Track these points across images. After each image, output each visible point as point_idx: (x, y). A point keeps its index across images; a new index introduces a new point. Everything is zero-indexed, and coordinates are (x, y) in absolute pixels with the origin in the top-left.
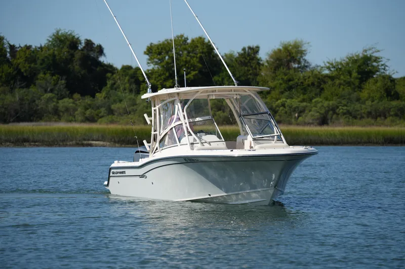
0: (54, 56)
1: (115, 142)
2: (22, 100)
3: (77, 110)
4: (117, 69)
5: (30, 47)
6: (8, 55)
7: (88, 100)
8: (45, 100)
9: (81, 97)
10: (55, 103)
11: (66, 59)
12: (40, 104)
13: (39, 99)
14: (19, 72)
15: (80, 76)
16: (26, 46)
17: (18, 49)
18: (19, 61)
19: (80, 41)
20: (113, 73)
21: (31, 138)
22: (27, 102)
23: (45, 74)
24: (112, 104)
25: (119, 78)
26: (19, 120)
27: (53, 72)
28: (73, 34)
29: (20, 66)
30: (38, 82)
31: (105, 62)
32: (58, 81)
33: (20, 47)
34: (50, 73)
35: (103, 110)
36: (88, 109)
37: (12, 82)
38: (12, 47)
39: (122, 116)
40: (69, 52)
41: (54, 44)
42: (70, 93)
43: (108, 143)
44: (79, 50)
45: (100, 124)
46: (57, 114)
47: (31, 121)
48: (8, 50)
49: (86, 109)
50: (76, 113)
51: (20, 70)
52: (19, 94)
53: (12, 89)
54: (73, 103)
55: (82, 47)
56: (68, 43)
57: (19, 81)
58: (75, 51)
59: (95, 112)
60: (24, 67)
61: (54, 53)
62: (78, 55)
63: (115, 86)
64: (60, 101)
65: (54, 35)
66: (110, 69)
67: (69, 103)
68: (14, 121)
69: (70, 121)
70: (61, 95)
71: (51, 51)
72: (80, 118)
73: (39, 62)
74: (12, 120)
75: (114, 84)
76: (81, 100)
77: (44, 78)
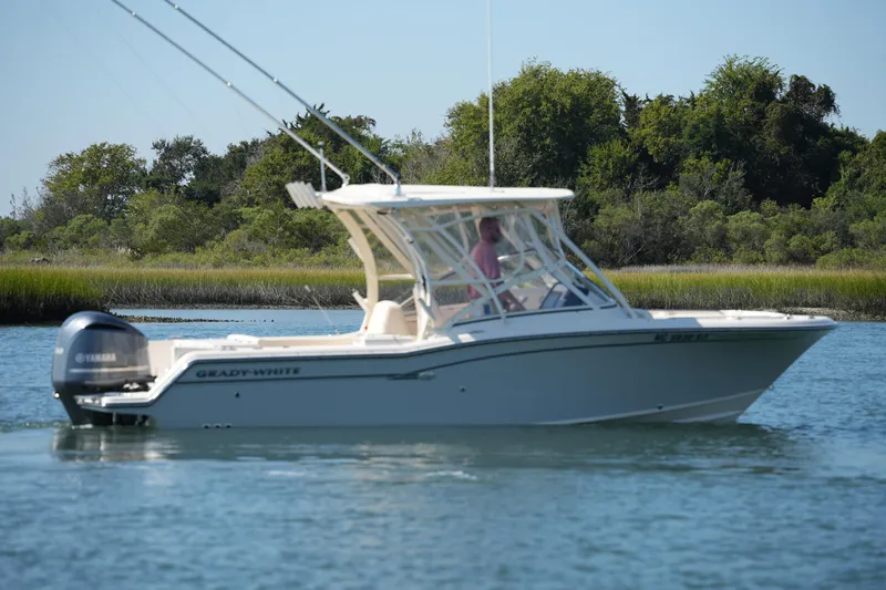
0: (720, 116)
1: (859, 309)
2: (648, 215)
3: (768, 237)
4: (862, 141)
5: (669, 98)
6: (623, 119)
7: (794, 214)
8: (701, 219)
9: (777, 208)
10: (718, 222)
11: (747, 122)
12: (689, 225)
13: (685, 213)
14: (644, 155)
15: (778, 159)
16: (660, 97)
17: (644, 106)
18: (644, 132)
19: (780, 80)
20: (855, 152)
21: (667, 298)
22: (660, 221)
23: (699, 157)
24: (853, 222)
25: (870, 162)
26: (643, 259)
27: (715, 153)
28: (766, 66)
29: (648, 142)
30: (683, 176)
31: (838, 127)
32: (728, 171)
33: (648, 100)
34: (709, 156)
35: (829, 236)
36: (794, 234)
37: (629, 177)
38: (631, 102)
39: (876, 249)
40: (753, 106)
41: (721, 91)
42: (753, 199)
43: (842, 312)
44: (778, 101)
45: (823, 267)
46: (723, 246)
47: (668, 262)
48: (623, 108)
49: (791, 234)
50: (768, 242)
51: (646, 150)
52: (643, 201)
53: (628, 192)
54: (762, 221)
55: (783, 94)
56: (752, 86)
57: (643, 175)
58: (767, 104)
59: (810, 241)
60: (655, 144)
61: (719, 110)
62: (774, 113)
63: (859, 180)
64: (730, 217)
65: (721, 70)
66: (849, 141)
67: (753, 221)
68: (631, 263)
69: (754, 262)
70: (734, 204)
71: (714, 106)
72: (775, 256)
73: (686, 131)
74: (626, 261)
75: (858, 175)
76: (779, 214)
77: (696, 168)
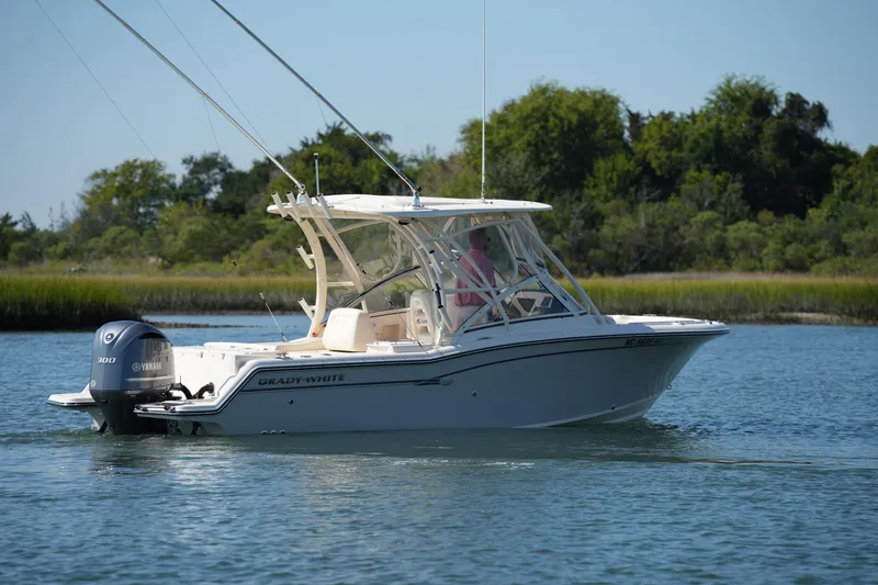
0: (719, 131)
1: (851, 314)
2: (650, 226)
3: (765, 246)
4: (854, 155)
5: (671, 115)
6: (627, 134)
7: (790, 224)
8: (698, 225)
9: (774, 219)
10: (718, 232)
11: (745, 137)
12: (690, 235)
13: (686, 223)
14: (647, 168)
15: (774, 172)
16: (662, 113)
17: (646, 122)
18: (647, 146)
19: (776, 97)
20: (847, 165)
21: (670, 306)
22: (662, 231)
23: (699, 170)
24: (845, 231)
25: (862, 176)
26: (646, 267)
27: (715, 166)
28: (762, 84)
29: (650, 157)
30: (685, 187)
31: (831, 142)
32: (727, 184)
33: (651, 116)
34: (709, 169)
35: (823, 245)
36: (790, 243)
37: (632, 190)
38: (634, 118)
39: (866, 257)
40: (751, 121)
41: (719, 108)
42: (751, 210)
43: (836, 318)
44: (774, 117)
45: (817, 274)
46: (723, 255)
47: (669, 269)
48: (627, 124)
49: (787, 243)
50: (765, 251)
51: (649, 164)
52: (646, 212)
53: (632, 204)
54: (759, 231)
55: (779, 110)
56: (749, 103)
57: (647, 187)
58: (764, 120)
59: (804, 251)
60: (658, 158)
61: (718, 126)
62: (770, 128)
63: (851, 192)
64: (730, 228)
65: (720, 88)
66: (842, 155)
67: (751, 231)
68: (635, 271)
69: (752, 270)
70: (733, 214)
71: (713, 122)
72: (772, 263)
73: (687, 146)
74: (631, 268)
75: (851, 187)
76: (775, 224)
77: (697, 180)
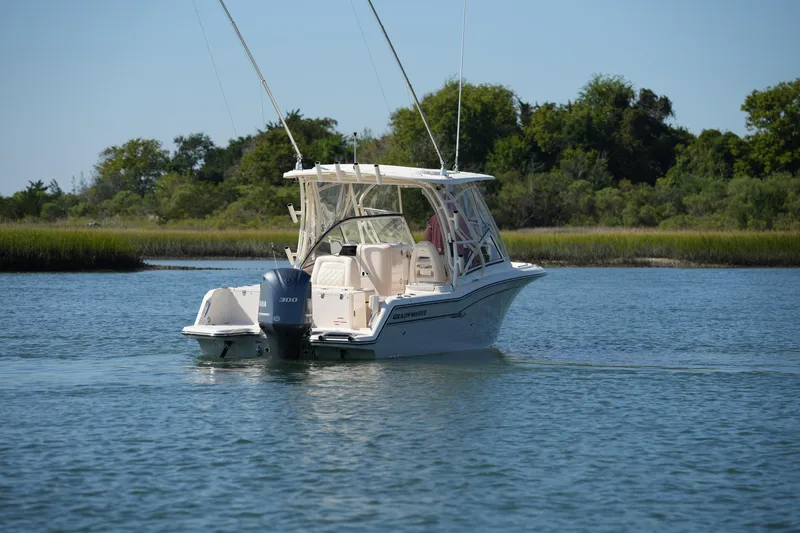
0: (589, 118)
1: (689, 259)
2: (538, 191)
3: (625, 206)
4: (692, 137)
5: (553, 105)
6: (519, 120)
7: (644, 190)
8: (573, 190)
9: (631, 186)
10: (589, 196)
11: (609, 123)
12: (567, 198)
13: (565, 189)
14: (535, 148)
15: (631, 150)
16: (546, 104)
17: (534, 111)
18: (534, 130)
19: (632, 92)
20: (687, 145)
21: (552, 253)
22: (546, 195)
23: (574, 148)
24: (685, 195)
25: (697, 152)
26: (534, 223)
27: (586, 145)
28: (622, 82)
29: (536, 137)
30: (563, 162)
31: (675, 127)
32: (595, 158)
33: (537, 106)
34: (582, 147)
35: (668, 205)
36: (643, 204)
37: (524, 163)
38: (525, 107)
39: (701, 215)
40: (613, 111)
41: (590, 100)
42: (614, 179)
43: (677, 261)
44: (631, 108)
45: (664, 229)
46: (592, 213)
47: (552, 225)
48: (519, 112)
49: (641, 204)
50: (624, 211)
51: (536, 143)
52: (533, 181)
53: (523, 174)
54: (620, 195)
55: (635, 102)
56: (613, 96)
57: (535, 161)
58: (623, 110)
59: (654, 210)
60: (542, 139)
61: (589, 114)
62: (628, 116)
63: (690, 165)
64: (599, 192)
65: (590, 85)
66: (682, 137)
67: (613, 196)
68: (525, 226)
69: (615, 225)
70: (600, 182)
71: (585, 111)
72: (630, 220)
73: (565, 129)
74: (522, 224)
75: (689, 161)
76: (632, 190)
77: (572, 156)
